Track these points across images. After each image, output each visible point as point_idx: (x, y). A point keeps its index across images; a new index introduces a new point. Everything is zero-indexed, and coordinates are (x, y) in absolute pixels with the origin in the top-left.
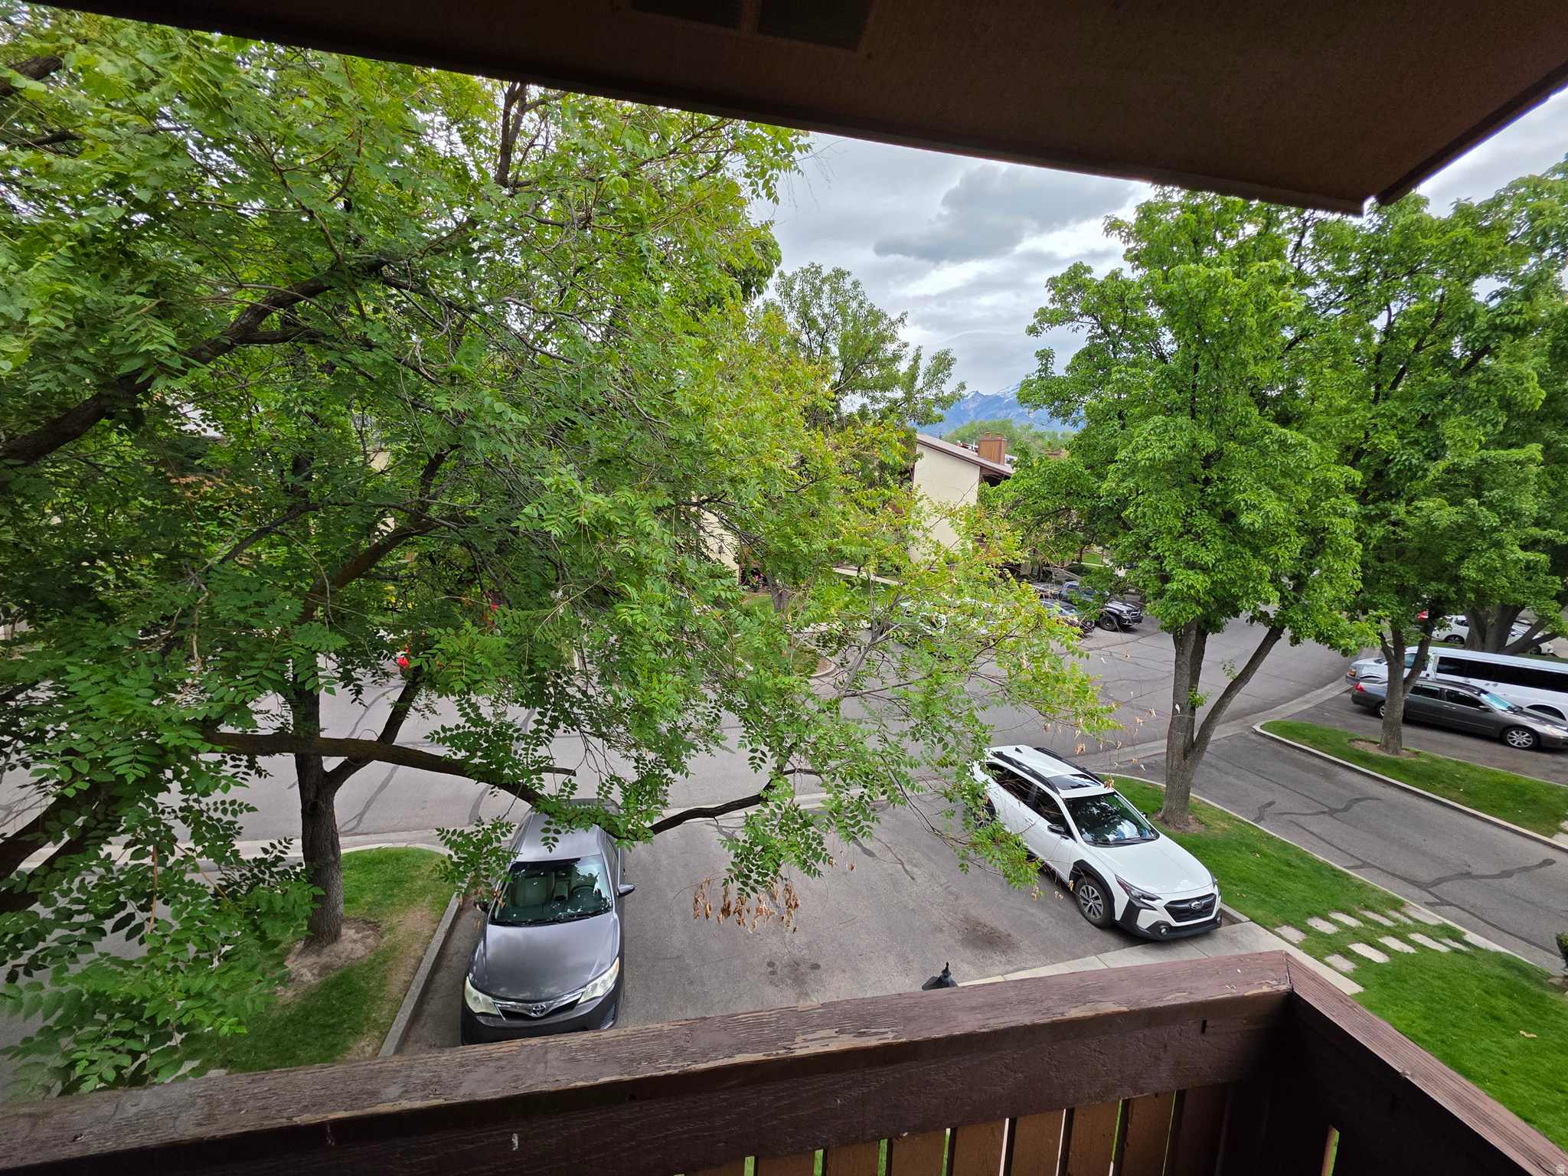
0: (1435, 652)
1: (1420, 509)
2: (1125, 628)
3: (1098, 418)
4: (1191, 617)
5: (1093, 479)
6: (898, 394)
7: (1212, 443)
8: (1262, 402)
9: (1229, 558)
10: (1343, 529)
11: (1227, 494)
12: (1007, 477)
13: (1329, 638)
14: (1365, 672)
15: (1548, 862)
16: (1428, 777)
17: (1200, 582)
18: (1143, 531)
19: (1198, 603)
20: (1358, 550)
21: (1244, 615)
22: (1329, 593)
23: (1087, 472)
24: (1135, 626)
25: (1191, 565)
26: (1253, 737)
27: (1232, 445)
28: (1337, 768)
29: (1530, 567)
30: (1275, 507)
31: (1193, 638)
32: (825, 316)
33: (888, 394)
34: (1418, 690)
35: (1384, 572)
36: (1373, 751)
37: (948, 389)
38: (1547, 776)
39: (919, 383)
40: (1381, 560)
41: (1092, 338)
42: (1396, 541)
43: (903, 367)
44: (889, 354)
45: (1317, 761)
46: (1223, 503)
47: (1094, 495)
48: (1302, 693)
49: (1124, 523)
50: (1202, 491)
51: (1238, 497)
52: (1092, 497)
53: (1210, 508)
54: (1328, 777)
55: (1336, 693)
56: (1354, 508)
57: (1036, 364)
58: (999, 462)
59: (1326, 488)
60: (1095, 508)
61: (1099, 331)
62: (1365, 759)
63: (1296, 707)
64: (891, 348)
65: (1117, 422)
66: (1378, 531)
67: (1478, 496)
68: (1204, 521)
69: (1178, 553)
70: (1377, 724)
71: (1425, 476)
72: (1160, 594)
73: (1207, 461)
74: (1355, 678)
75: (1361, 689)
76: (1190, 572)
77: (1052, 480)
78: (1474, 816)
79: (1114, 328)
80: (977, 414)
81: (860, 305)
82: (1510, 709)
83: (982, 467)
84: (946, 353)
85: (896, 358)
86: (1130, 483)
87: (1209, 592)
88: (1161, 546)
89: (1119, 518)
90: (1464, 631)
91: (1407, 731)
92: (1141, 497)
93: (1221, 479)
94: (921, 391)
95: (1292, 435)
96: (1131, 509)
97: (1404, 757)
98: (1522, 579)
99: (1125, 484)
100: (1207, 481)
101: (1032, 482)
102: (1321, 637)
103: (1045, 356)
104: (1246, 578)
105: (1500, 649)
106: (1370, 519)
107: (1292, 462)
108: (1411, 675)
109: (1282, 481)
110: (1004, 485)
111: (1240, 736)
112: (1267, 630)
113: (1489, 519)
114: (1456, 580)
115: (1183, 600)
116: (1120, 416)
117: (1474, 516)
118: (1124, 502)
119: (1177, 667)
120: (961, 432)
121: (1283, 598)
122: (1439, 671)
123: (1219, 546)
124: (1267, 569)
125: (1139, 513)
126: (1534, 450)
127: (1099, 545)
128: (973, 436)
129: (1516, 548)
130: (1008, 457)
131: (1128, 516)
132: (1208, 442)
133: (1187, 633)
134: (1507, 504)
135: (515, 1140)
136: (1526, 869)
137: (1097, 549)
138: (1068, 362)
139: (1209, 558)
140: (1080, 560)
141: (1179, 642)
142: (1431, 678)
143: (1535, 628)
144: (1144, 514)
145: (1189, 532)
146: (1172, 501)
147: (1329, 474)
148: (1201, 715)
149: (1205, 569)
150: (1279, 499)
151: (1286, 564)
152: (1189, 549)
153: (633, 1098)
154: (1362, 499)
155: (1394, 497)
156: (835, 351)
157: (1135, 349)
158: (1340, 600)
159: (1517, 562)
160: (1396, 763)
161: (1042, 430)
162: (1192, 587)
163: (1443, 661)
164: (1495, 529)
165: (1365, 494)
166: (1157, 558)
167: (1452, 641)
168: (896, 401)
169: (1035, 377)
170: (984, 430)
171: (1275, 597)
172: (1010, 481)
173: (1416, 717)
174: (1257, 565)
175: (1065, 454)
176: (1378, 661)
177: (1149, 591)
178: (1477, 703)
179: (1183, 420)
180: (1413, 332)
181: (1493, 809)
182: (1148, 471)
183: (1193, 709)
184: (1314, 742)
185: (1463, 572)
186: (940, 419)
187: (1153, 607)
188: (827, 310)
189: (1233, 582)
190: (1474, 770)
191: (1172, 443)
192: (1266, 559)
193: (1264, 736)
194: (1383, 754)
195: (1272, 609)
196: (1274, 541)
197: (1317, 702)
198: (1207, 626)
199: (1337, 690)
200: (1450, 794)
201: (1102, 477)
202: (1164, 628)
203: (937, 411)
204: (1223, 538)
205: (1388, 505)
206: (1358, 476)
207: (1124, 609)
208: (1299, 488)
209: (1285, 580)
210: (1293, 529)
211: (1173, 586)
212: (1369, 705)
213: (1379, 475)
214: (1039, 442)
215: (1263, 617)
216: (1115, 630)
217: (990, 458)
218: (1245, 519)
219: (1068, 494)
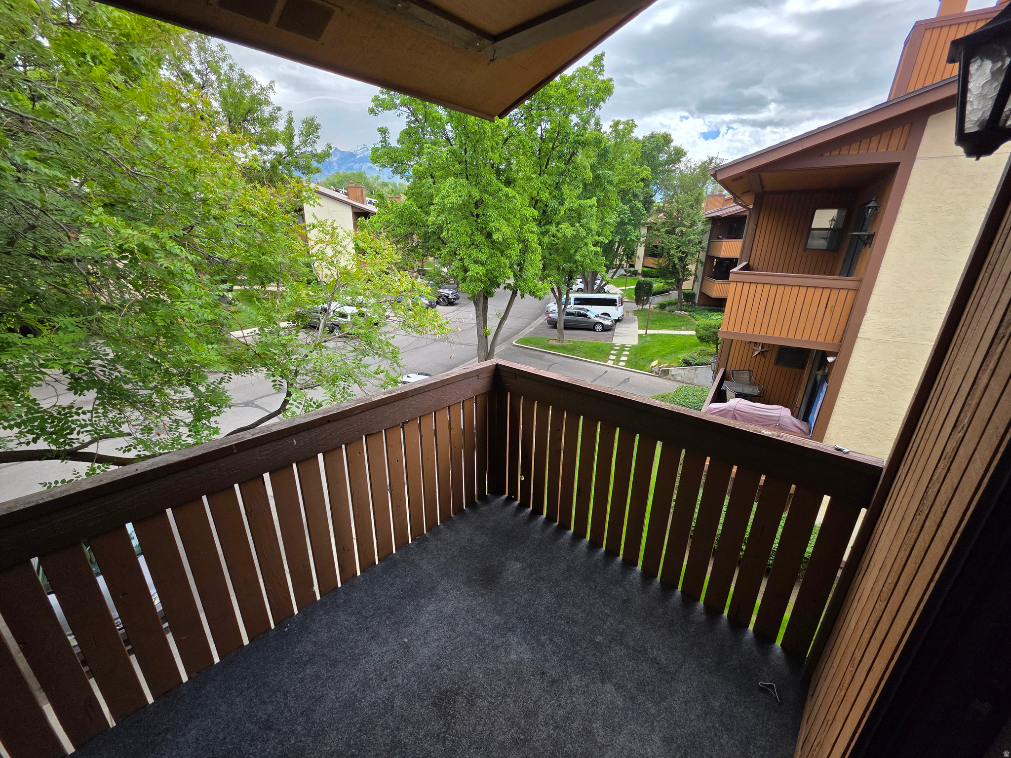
0: (573, 296)
1: (561, 229)
2: (451, 303)
3: (419, 176)
4: (480, 289)
5: (423, 215)
6: (281, 148)
7: (477, 194)
8: (498, 172)
9: (491, 256)
10: (533, 238)
11: (487, 224)
12: (374, 214)
13: (534, 293)
14: (551, 309)
15: (606, 372)
16: (572, 350)
17: (481, 270)
18: (452, 245)
19: (482, 282)
20: (540, 250)
21: (502, 286)
22: (532, 271)
23: (419, 210)
24: (457, 301)
25: (476, 262)
26: (513, 348)
27: (486, 196)
28: (544, 354)
29: (596, 253)
30: (506, 230)
31: (482, 301)
32: (198, 72)
33: (273, 148)
34: (568, 314)
35: (552, 260)
36: (555, 343)
37: (320, 148)
38: (606, 340)
39: (297, 141)
40: (550, 254)
41: (409, 122)
42: (556, 244)
43: (280, 126)
44: (266, 115)
45: (537, 353)
46: (486, 227)
47: (425, 225)
48: (529, 324)
49: (443, 241)
50: (476, 221)
51: (491, 224)
52: (424, 226)
53: (481, 230)
54: (541, 358)
55: (542, 321)
56: (535, 229)
57: (379, 137)
58: (363, 203)
59: (524, 220)
60: (426, 233)
61: (413, 119)
62: (553, 347)
63: (529, 330)
64: (267, 111)
65: (431, 180)
66: (546, 240)
67: (579, 222)
68: (479, 238)
69: (470, 256)
70: (555, 331)
71: (560, 213)
72: (464, 280)
73: (477, 205)
74: (548, 313)
75: (550, 317)
76: (476, 266)
77: (401, 215)
78: (586, 361)
79: (420, 117)
80: (339, 166)
81: (231, 67)
82: (596, 316)
83: (353, 207)
84: (313, 120)
85: (273, 119)
86: (442, 217)
87: (486, 275)
88: (462, 252)
89: (440, 238)
90: (582, 286)
91: (566, 332)
92: (449, 225)
93: (484, 215)
94: (298, 147)
95: (510, 191)
96: (445, 233)
97: (566, 344)
98: (595, 259)
99: (440, 218)
100: (478, 216)
101: (389, 217)
102: (532, 293)
103: (383, 131)
104: (500, 267)
105: (592, 292)
106: (543, 234)
107: (511, 206)
108: (565, 307)
109: (509, 216)
110: (373, 219)
111: (507, 349)
112: (511, 292)
113: (583, 233)
114: (575, 262)
115: (475, 281)
116: (432, 177)
117: (578, 231)
118: (441, 228)
119: (477, 317)
120: (331, 179)
121: (515, 276)
122: (575, 304)
123: (487, 251)
124: (507, 261)
125: (450, 235)
126: (594, 201)
127: (431, 256)
128: (341, 183)
129: (591, 245)
130: (368, 199)
131: (444, 237)
132: (476, 194)
133: (479, 299)
134: (588, 226)
135: (295, 442)
136: (601, 376)
137: (431, 259)
138: (398, 137)
139: (483, 258)
140: (422, 267)
141: (476, 304)
142: (572, 307)
143: (602, 281)
144: (452, 235)
145: (473, 244)
146: (464, 226)
147: (526, 212)
148: (490, 338)
149: (483, 264)
150: (508, 225)
151: (515, 258)
152: (475, 253)
153: (329, 421)
154: (539, 224)
155: (550, 223)
156: (216, 105)
157: (434, 134)
158: (537, 275)
159: (592, 251)
160: (563, 347)
161: (386, 180)
162: (477, 273)
163: (576, 299)
164: (585, 237)
165: (540, 222)
166: (461, 259)
167: (580, 290)
168: (281, 155)
169: (379, 146)
170: (347, 178)
171: (511, 275)
172: (376, 216)
173: (569, 326)
174: (503, 260)
175: (404, 198)
176: (555, 304)
177: (459, 278)
178: (585, 316)
179: (463, 181)
180: (552, 139)
181: (592, 357)
182: (451, 210)
183: (486, 337)
184: (535, 344)
185: (577, 258)
186: (318, 171)
187: (463, 286)
188: (199, 67)
189: (494, 269)
190: (586, 343)
191: (460, 194)
192: (507, 257)
193: (517, 346)
194: (559, 344)
195: (511, 281)
196: (508, 247)
197: (535, 326)
198: (486, 295)
199: (542, 320)
200: (579, 355)
201: (428, 214)
202: (469, 298)
203: (314, 164)
204: (488, 247)
205: (548, 227)
206: (536, 213)
207: (450, 292)
208: (515, 219)
209: (515, 266)
210: (515, 240)
211: (469, 274)
212: (553, 324)
213: (544, 212)
214: (386, 189)
215: (508, 286)
216: (447, 305)
217: (356, 200)
218: (495, 237)
219: (411, 224)
